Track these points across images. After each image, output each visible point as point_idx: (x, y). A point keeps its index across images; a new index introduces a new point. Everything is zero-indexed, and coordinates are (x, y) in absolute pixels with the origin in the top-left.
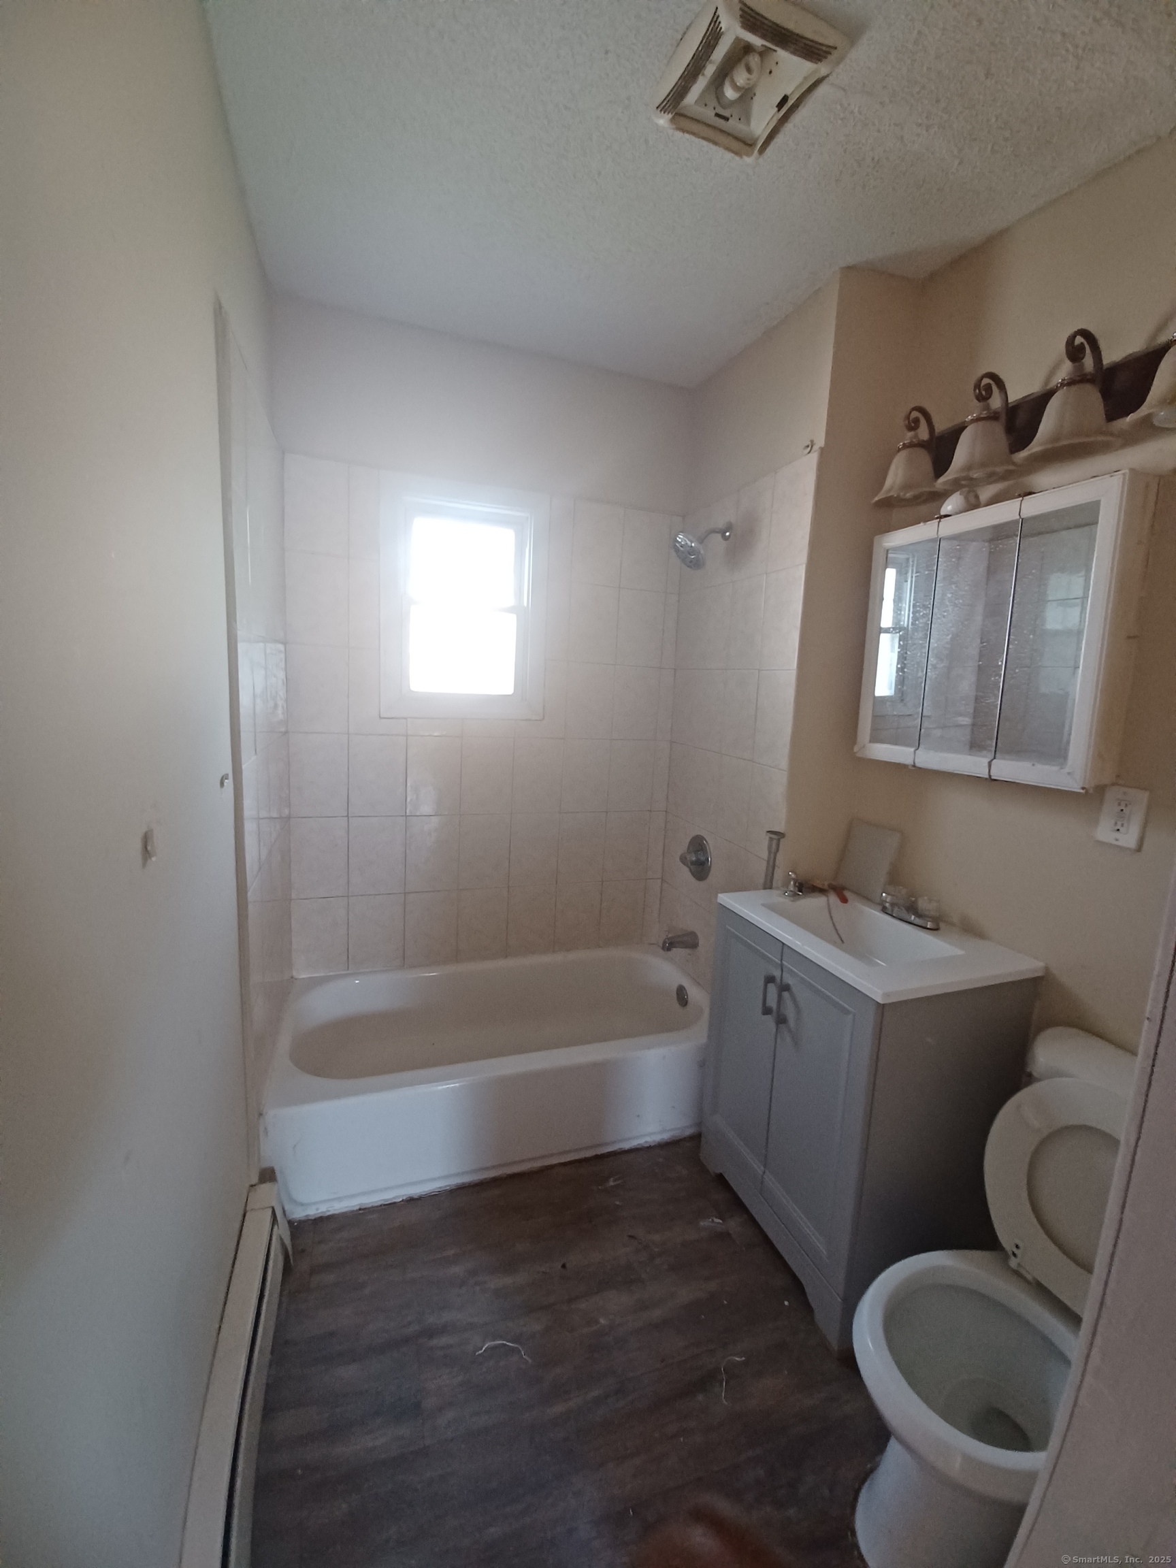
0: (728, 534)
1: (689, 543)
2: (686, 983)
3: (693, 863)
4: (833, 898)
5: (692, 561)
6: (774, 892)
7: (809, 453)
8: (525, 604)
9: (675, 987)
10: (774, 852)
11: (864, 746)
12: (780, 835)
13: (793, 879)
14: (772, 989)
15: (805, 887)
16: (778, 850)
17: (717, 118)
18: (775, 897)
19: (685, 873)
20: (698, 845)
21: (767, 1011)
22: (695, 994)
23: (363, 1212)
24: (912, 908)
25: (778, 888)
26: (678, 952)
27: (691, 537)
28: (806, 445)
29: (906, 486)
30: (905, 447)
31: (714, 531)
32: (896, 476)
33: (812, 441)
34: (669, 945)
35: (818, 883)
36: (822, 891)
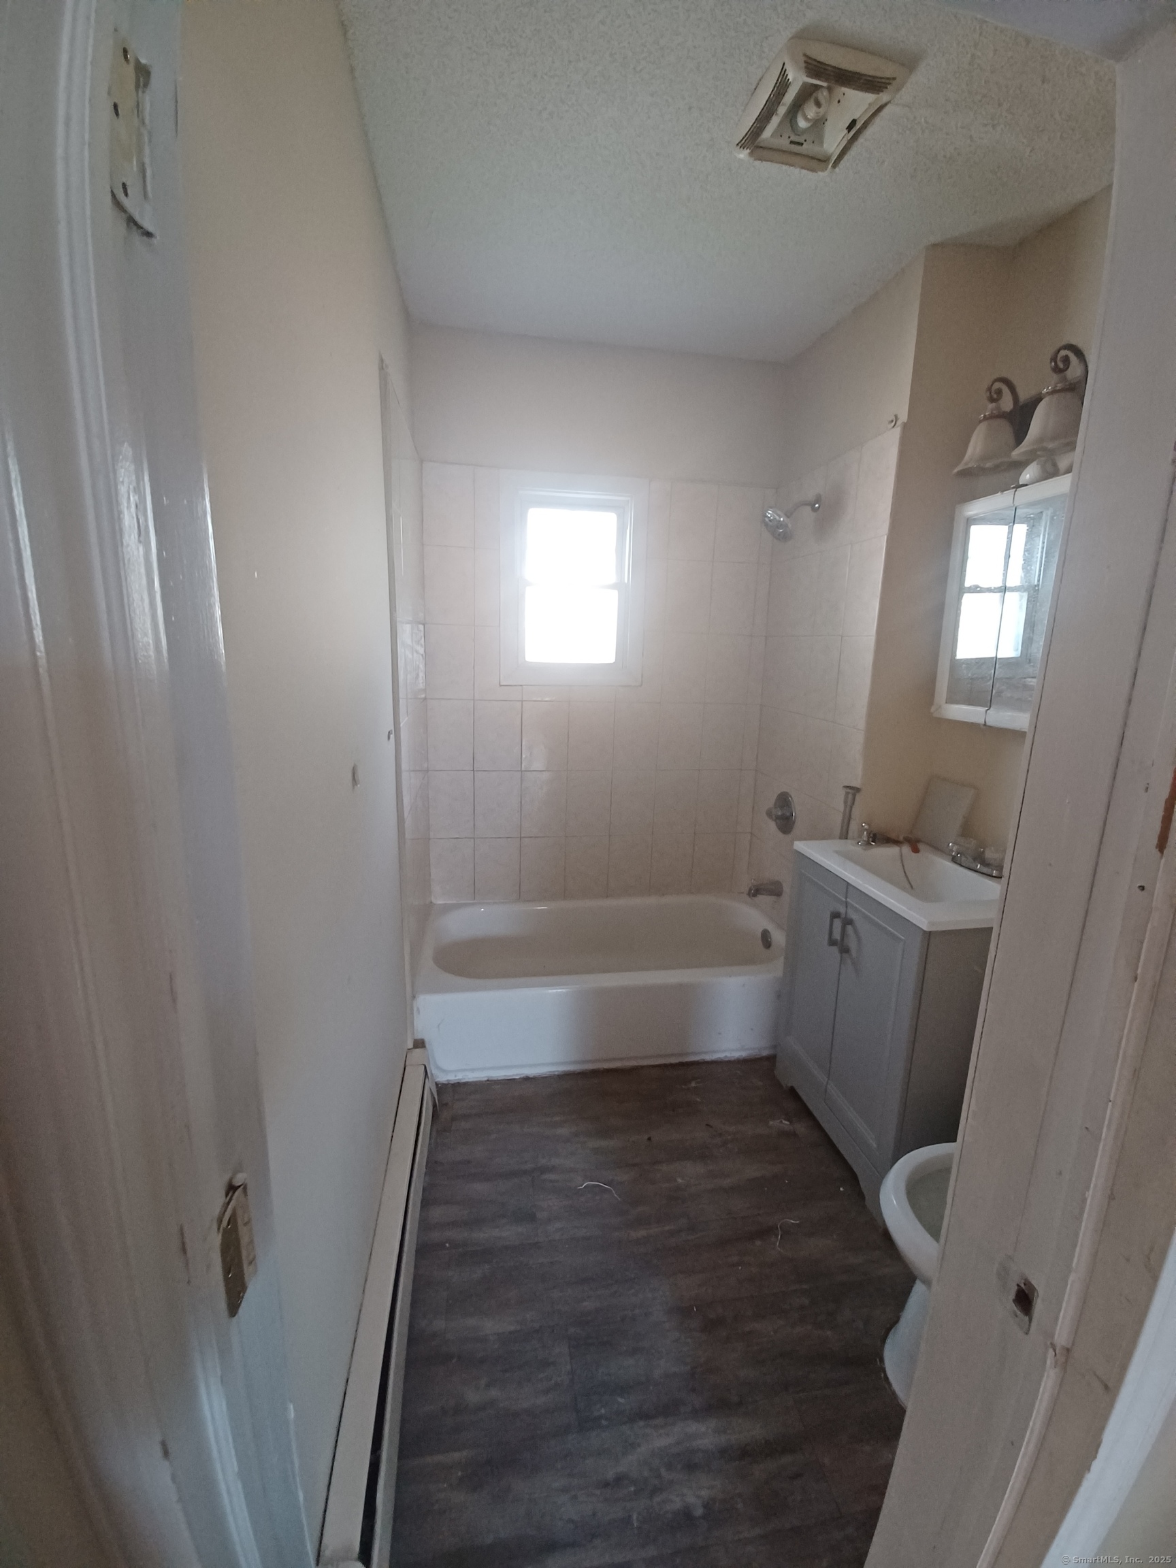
0: (817, 506)
1: (777, 518)
2: (770, 927)
3: (777, 818)
4: (906, 849)
5: (781, 534)
6: (849, 841)
7: (894, 427)
8: (626, 581)
9: (761, 930)
10: (850, 805)
11: (940, 706)
12: (856, 790)
13: (866, 830)
14: (838, 924)
15: (878, 838)
16: (853, 803)
17: (793, 146)
18: (849, 846)
19: (772, 826)
20: (784, 800)
21: (832, 942)
22: (778, 937)
23: (490, 1084)
24: (980, 858)
25: (853, 839)
26: (763, 899)
27: (779, 512)
28: (891, 419)
29: (984, 458)
30: (985, 418)
31: (806, 504)
32: (976, 446)
33: (896, 416)
34: (755, 892)
35: (893, 836)
36: (897, 842)
